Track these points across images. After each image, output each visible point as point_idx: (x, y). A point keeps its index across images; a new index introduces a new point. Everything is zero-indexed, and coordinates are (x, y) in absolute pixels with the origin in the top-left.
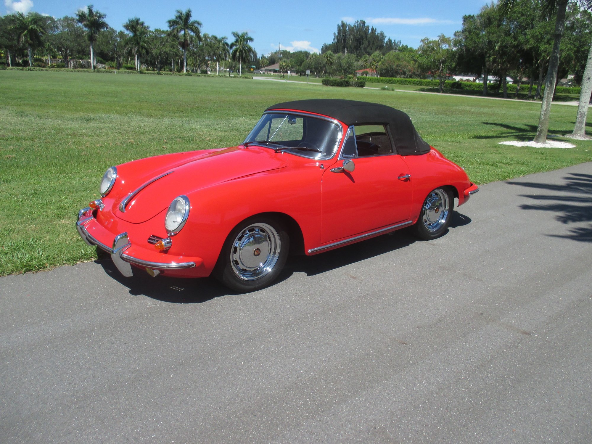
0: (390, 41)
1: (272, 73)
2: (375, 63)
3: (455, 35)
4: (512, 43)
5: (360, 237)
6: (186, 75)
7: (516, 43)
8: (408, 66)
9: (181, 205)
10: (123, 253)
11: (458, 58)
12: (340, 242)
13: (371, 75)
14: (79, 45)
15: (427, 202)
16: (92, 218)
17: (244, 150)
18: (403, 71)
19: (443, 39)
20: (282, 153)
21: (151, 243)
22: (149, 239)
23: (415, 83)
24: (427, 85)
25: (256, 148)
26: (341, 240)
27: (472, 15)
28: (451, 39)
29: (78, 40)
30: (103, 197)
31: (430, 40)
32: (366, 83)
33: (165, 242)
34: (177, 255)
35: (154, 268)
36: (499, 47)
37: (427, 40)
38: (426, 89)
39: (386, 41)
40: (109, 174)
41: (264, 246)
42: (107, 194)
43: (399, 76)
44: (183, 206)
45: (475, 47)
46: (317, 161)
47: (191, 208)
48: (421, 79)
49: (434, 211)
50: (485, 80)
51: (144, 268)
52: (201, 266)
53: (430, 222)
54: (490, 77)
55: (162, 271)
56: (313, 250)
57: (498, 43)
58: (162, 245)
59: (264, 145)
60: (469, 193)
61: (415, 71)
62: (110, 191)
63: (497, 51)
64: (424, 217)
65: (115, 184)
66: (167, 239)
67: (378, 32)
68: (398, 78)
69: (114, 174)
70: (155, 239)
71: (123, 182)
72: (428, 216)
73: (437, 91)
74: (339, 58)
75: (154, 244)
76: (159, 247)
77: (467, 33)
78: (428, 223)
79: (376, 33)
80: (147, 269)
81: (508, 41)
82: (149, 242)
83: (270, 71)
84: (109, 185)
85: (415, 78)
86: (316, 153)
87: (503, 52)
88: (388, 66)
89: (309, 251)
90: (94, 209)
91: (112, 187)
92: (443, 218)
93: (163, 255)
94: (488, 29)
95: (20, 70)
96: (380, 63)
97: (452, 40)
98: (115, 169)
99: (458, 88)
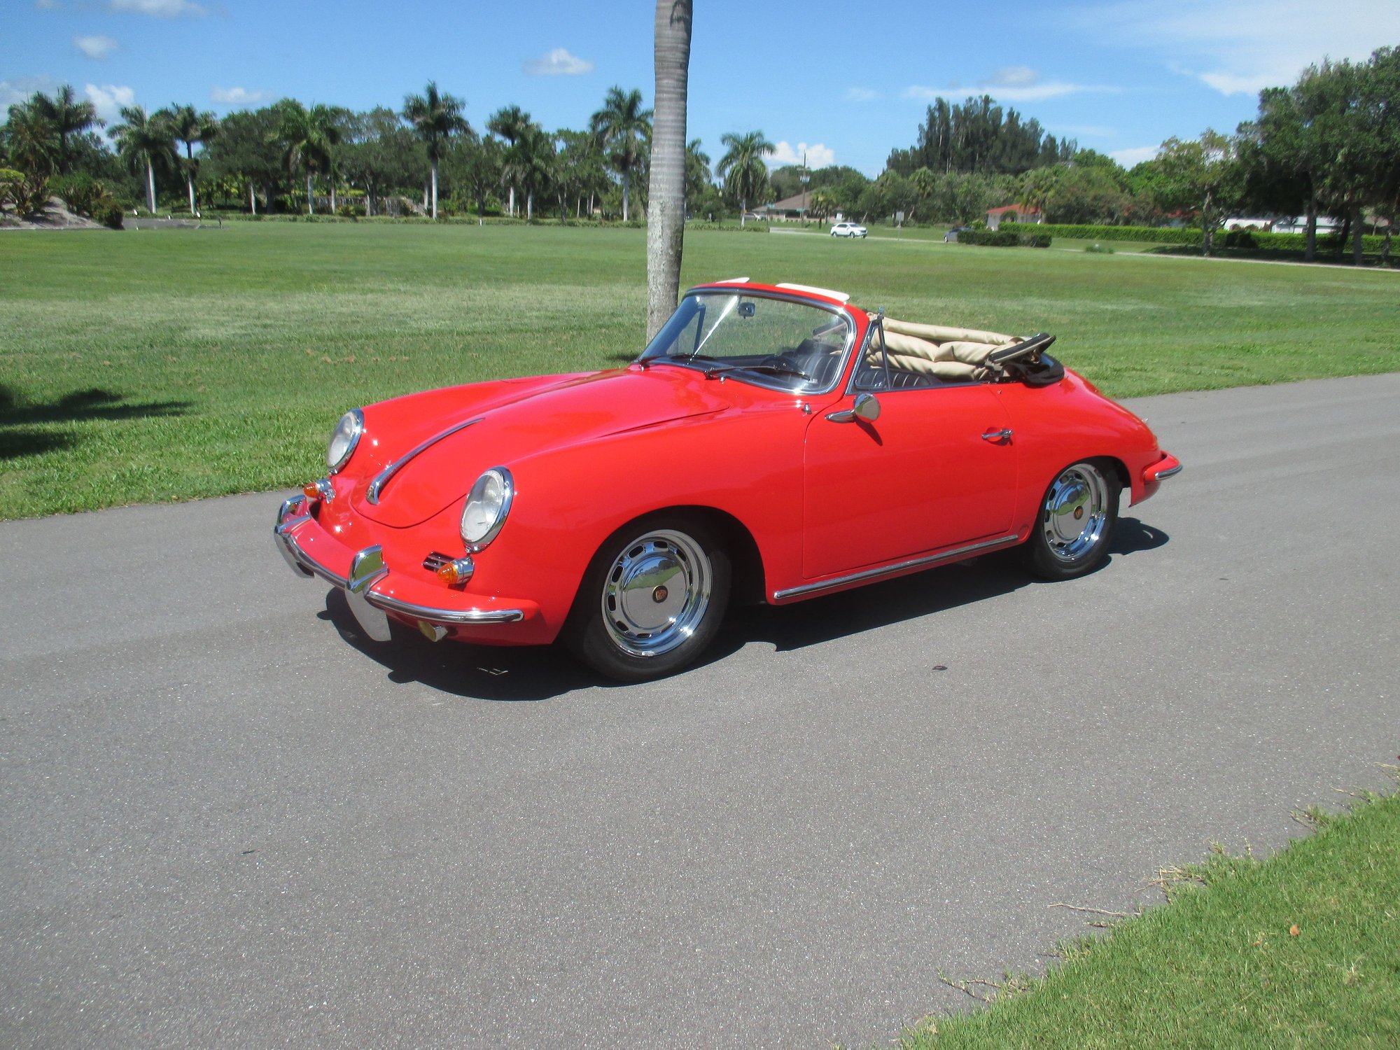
0: (1052, 140)
1: (783, 218)
2: (1039, 193)
3: (1239, 130)
4: (1375, 146)
5: (893, 567)
6: (628, 226)
7: (1386, 146)
8: (1118, 198)
9: (495, 488)
10: (370, 589)
11: (1249, 182)
12: (848, 578)
13: (1022, 218)
14: (405, 167)
15: (1054, 491)
16: (308, 517)
17: (639, 373)
18: (1109, 209)
19: (1213, 141)
20: (722, 379)
21: (431, 569)
22: (428, 560)
23: (1139, 237)
24: (1167, 240)
25: (666, 370)
26: (849, 574)
27: (1280, 87)
28: (1228, 139)
29: (404, 157)
30: (334, 474)
31: (1183, 142)
32: (1053, 239)
33: (459, 566)
34: (483, 594)
35: (434, 621)
36: (1346, 157)
37: (1176, 142)
38: (1168, 248)
39: (1042, 140)
40: (346, 424)
41: (676, 582)
42: (344, 467)
43: (1099, 221)
44: (500, 491)
45: (1289, 157)
46: (798, 398)
47: (516, 493)
48: (1151, 225)
49: (1072, 514)
50: (1312, 226)
51: (413, 622)
52: (534, 620)
53: (1063, 539)
54: (1321, 221)
55: (453, 627)
56: (784, 592)
57: (1342, 147)
58: (452, 573)
59: (683, 363)
60: (1157, 475)
61: (1136, 209)
62: (348, 462)
63: (1340, 163)
64: (1048, 526)
65: (358, 447)
66: (464, 560)
67: (1023, 121)
68: (1098, 225)
69: (357, 423)
70: (439, 559)
71: (375, 443)
72: (1056, 523)
73: (1198, 252)
74: (949, 184)
75: (437, 570)
76: (447, 577)
77: (1271, 127)
78: (1057, 540)
79: (1021, 123)
80: (421, 624)
81: (1367, 143)
82: (426, 567)
83: (778, 213)
84: (345, 450)
85: (1138, 225)
86: (797, 379)
87: (1353, 166)
88: (1073, 199)
89: (776, 594)
90: (314, 499)
91: (350, 455)
92: (1093, 530)
93: (456, 594)
94: (1319, 118)
95: (290, 220)
96: (1051, 193)
97: (1230, 141)
98: (360, 415)
99: (1243, 245)
